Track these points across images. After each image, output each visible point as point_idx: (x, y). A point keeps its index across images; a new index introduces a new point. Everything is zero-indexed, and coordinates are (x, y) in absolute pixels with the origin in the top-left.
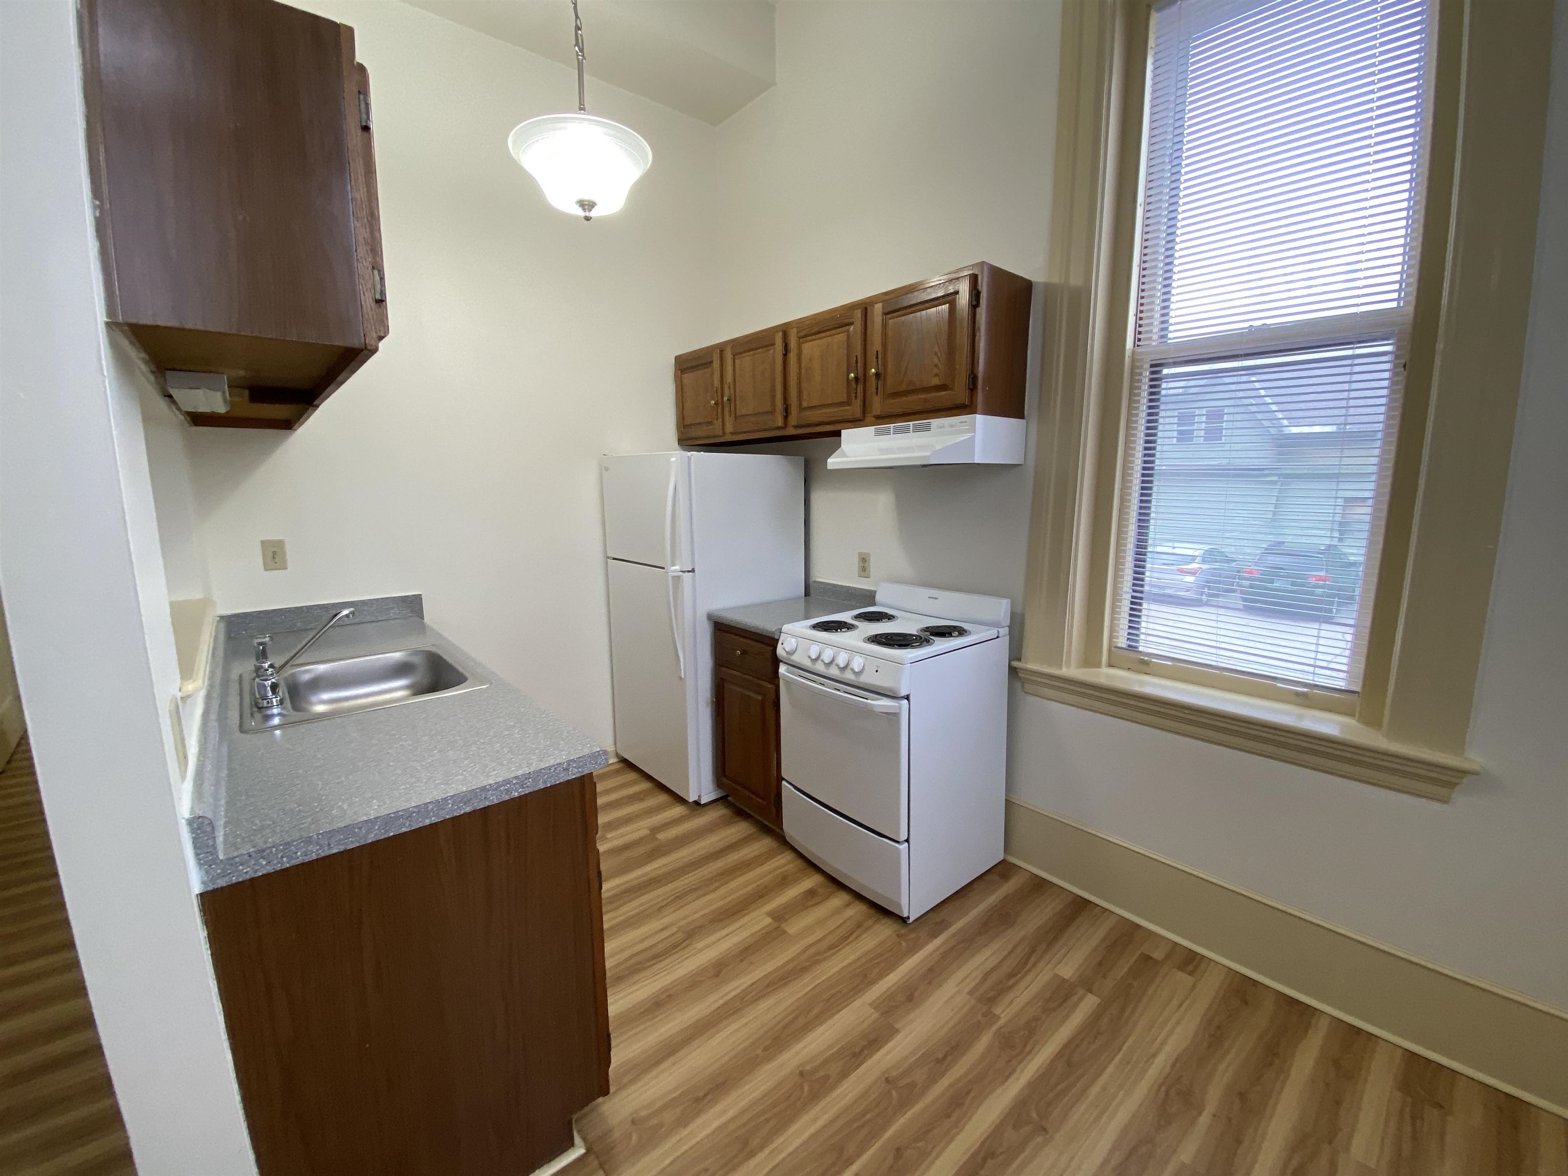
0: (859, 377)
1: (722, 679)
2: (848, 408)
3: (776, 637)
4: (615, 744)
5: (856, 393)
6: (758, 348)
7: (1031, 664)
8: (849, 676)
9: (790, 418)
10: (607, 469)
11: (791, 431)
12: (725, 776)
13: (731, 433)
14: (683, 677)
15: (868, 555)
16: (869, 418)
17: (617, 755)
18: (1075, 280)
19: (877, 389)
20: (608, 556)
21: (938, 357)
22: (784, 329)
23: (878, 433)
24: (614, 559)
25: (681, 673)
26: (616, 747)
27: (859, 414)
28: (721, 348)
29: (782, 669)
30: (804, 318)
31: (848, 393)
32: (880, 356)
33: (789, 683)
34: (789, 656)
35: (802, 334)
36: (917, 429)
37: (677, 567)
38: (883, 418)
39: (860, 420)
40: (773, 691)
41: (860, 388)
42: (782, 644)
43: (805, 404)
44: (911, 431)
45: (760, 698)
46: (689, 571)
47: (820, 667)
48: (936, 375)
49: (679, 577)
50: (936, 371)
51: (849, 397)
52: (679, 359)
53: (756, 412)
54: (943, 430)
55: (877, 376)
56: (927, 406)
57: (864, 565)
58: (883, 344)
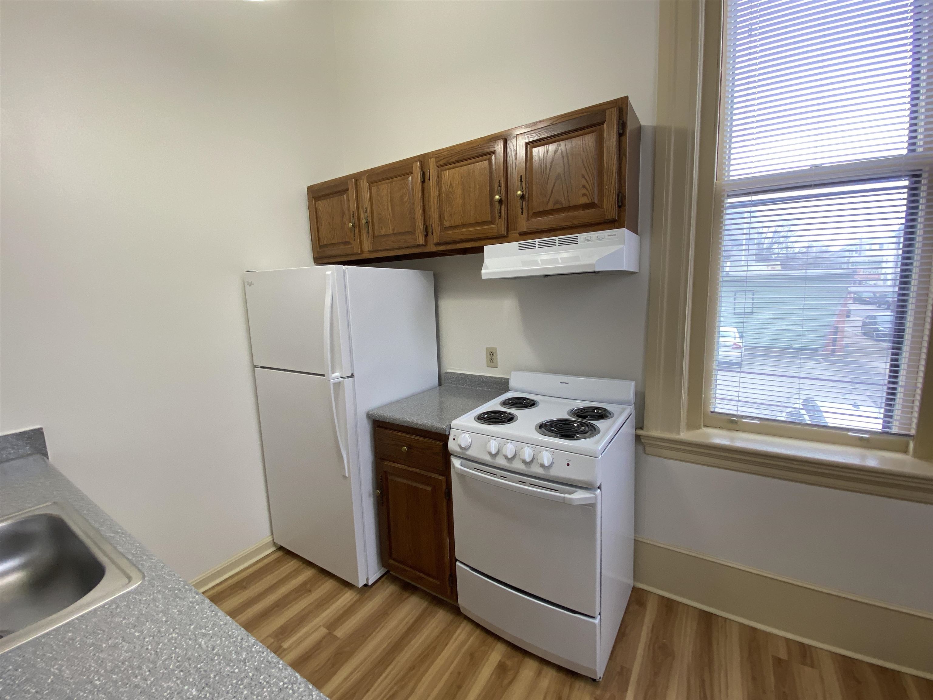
0: (503, 199)
1: (386, 472)
2: (493, 226)
3: (447, 434)
4: (272, 534)
5: (500, 213)
6: (394, 177)
7: (653, 432)
8: (536, 470)
9: (430, 237)
10: (251, 284)
11: (432, 248)
12: (390, 556)
13: (369, 251)
14: (347, 476)
15: (496, 349)
16: (512, 235)
17: (275, 544)
19: (522, 209)
20: (255, 364)
21: (586, 179)
22: (423, 159)
23: (521, 248)
24: (262, 367)
25: (345, 472)
26: (273, 537)
28: (356, 177)
29: (456, 463)
30: (441, 150)
31: (492, 212)
32: (524, 180)
33: (462, 476)
34: (463, 451)
35: (442, 162)
36: (563, 243)
37: (337, 374)
39: (504, 237)
40: (444, 484)
41: (503, 208)
42: (454, 439)
43: (447, 224)
44: (557, 245)
45: (429, 489)
46: (348, 377)
47: (501, 461)
48: (584, 195)
49: (339, 383)
50: (584, 191)
51: (493, 216)
52: (310, 189)
53: (395, 232)
54: (590, 242)
55: (522, 197)
56: (577, 222)
57: (492, 358)
58: (527, 170)
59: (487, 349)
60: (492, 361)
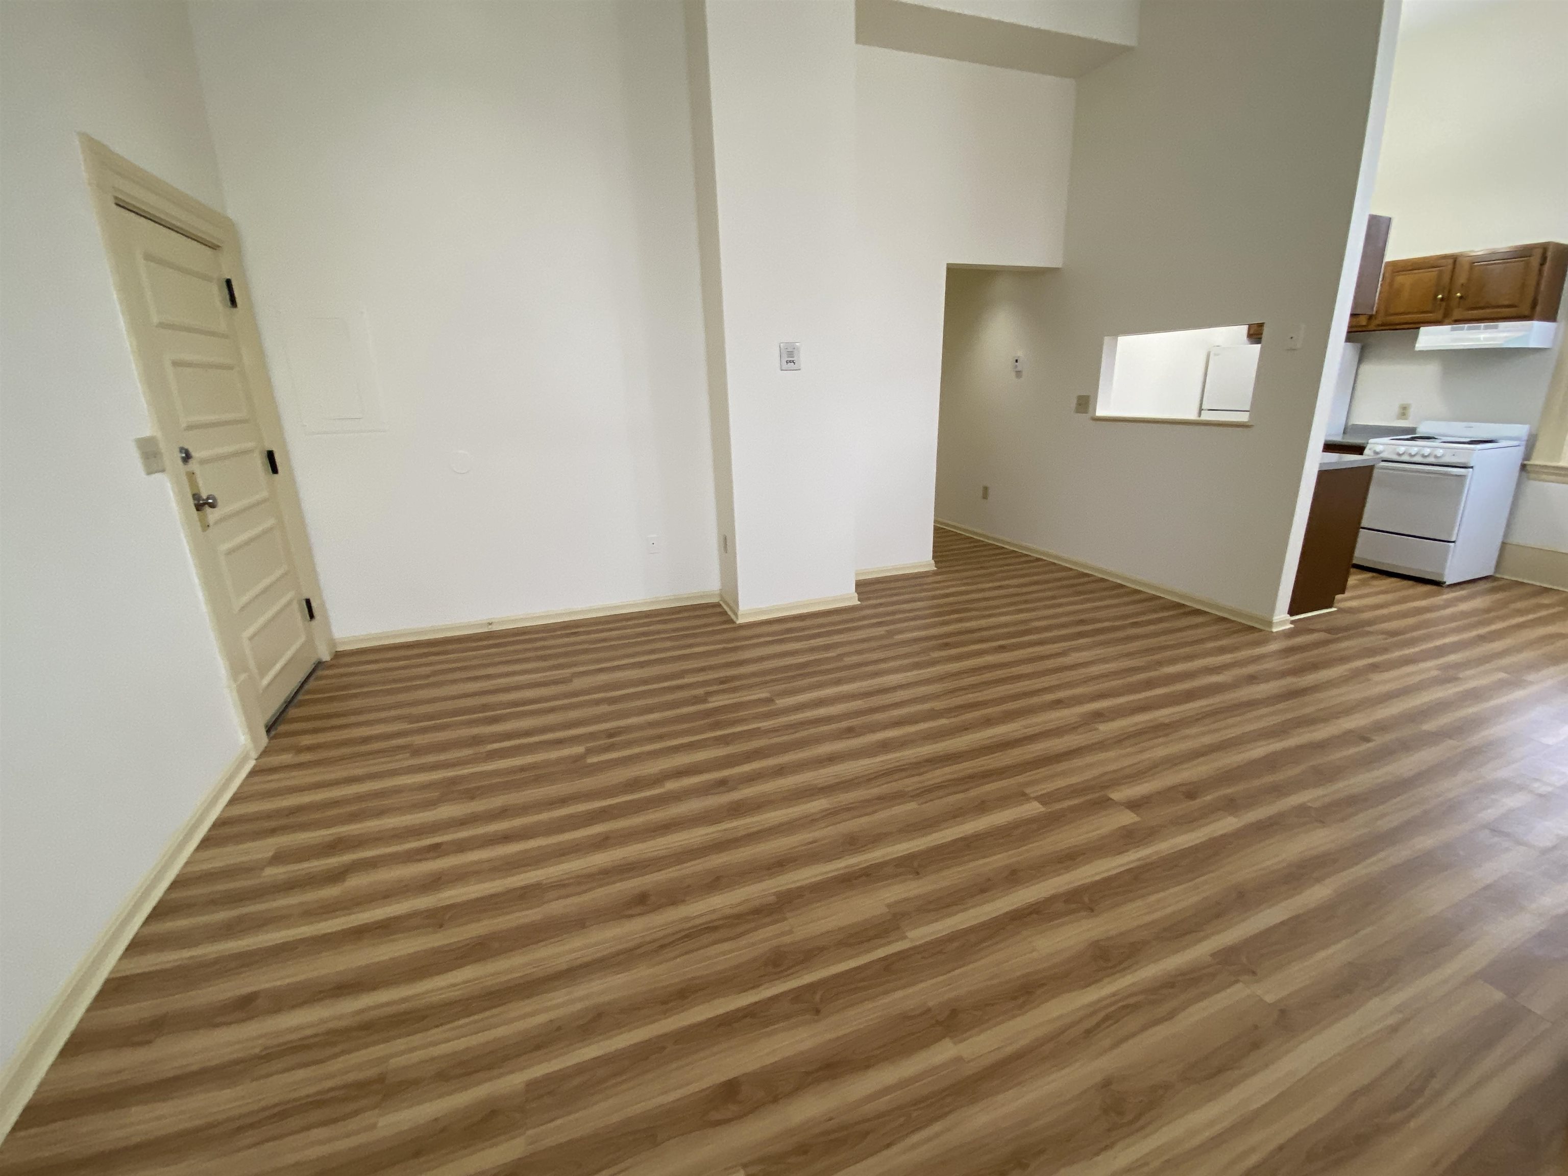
0: (1445, 298)
2: (1432, 314)
5: (1440, 307)
9: (1374, 320)
11: (1372, 328)
16: (1448, 320)
19: (1459, 305)
23: (1453, 330)
27: (1440, 318)
32: (1464, 286)
35: (1397, 270)
36: (1487, 328)
38: (1457, 321)
39: (1440, 322)
41: (1444, 304)
42: (1371, 449)
47: (1405, 458)
48: (1508, 299)
50: (1509, 296)
51: (1433, 308)
55: (1461, 297)
56: (1500, 315)
57: (1404, 412)
58: (1469, 279)
59: (1402, 404)
60: (1404, 414)
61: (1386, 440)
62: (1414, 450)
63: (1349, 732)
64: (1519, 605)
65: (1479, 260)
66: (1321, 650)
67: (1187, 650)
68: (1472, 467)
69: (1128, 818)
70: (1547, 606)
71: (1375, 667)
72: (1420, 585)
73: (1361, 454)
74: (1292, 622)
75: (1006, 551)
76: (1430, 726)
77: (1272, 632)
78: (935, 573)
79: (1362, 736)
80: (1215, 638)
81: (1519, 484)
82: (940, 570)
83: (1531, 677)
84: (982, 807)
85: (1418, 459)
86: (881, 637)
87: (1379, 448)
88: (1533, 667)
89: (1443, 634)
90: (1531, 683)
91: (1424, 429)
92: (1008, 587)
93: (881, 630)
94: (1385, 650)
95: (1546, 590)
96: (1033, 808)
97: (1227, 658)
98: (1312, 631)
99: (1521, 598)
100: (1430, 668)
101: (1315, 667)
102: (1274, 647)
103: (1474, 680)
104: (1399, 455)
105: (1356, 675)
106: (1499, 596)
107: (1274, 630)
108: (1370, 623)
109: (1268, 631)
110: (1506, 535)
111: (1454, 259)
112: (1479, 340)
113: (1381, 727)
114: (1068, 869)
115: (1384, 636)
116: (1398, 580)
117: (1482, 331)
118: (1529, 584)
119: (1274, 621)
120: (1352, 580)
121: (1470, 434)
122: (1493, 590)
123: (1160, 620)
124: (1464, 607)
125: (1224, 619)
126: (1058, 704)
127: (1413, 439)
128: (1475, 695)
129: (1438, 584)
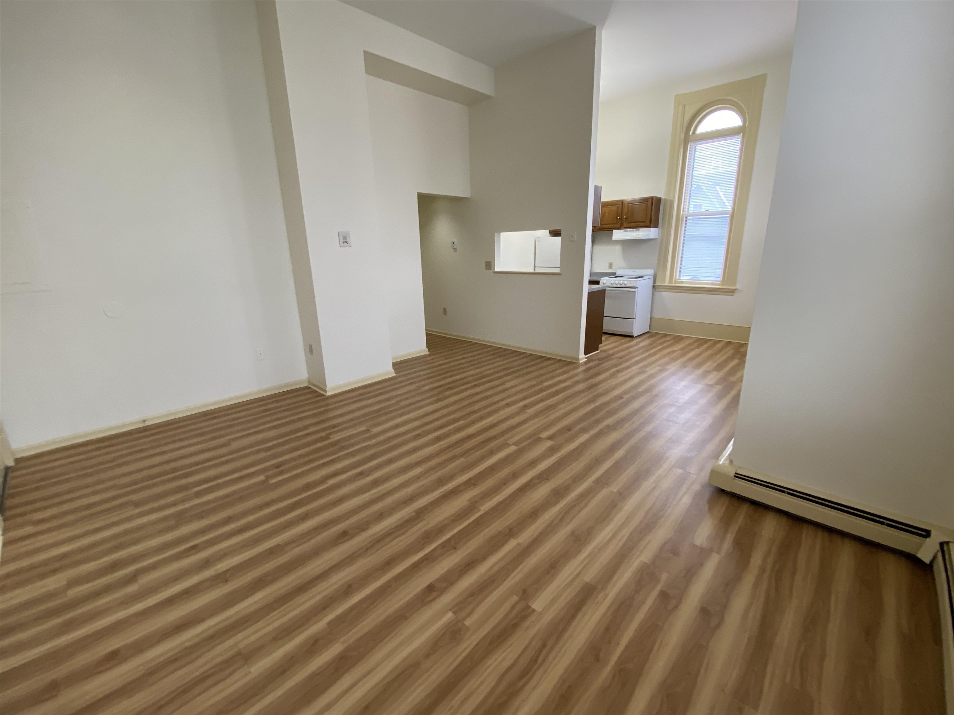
0: (620, 218)
2: (616, 225)
7: (658, 284)
15: (612, 263)
16: (622, 227)
18: (671, 198)
19: (625, 221)
21: (642, 215)
23: (625, 231)
27: (619, 226)
32: (626, 213)
36: (636, 231)
38: (626, 228)
39: (620, 228)
41: (620, 220)
43: (603, 223)
50: (641, 218)
51: (617, 222)
54: (643, 231)
55: (626, 218)
56: (639, 226)
57: (611, 266)
58: (628, 211)
59: (610, 263)
60: (611, 267)
61: (606, 278)
62: (617, 282)
63: (615, 397)
64: (659, 342)
65: (630, 203)
66: (598, 368)
67: (551, 375)
68: (637, 288)
69: (549, 443)
70: (668, 341)
71: (618, 371)
72: (626, 338)
73: (599, 284)
74: (586, 358)
75: (460, 340)
76: (641, 389)
77: (580, 363)
78: (429, 355)
79: (620, 397)
80: (560, 368)
81: (653, 295)
82: (432, 353)
83: (668, 367)
84: (492, 453)
85: (619, 286)
86: (415, 390)
87: (605, 282)
88: (668, 364)
89: (637, 356)
90: (669, 369)
91: (619, 273)
92: (467, 357)
93: (413, 387)
94: (619, 364)
95: (666, 335)
96: (513, 448)
97: (566, 376)
98: (595, 360)
99: (660, 339)
100: (635, 369)
101: (598, 374)
102: (581, 369)
103: (651, 371)
104: (612, 284)
105: (613, 375)
106: (652, 339)
107: (581, 362)
108: (612, 355)
109: (578, 363)
110: (651, 315)
111: (622, 202)
112: (633, 235)
113: (626, 392)
114: (534, 467)
115: (618, 359)
116: (618, 337)
117: (634, 232)
118: (661, 333)
119: (580, 358)
120: (603, 338)
121: (635, 275)
122: (650, 337)
123: (537, 364)
124: (642, 345)
125: (560, 360)
126: (508, 405)
127: (615, 277)
128: (652, 376)
129: (632, 337)
